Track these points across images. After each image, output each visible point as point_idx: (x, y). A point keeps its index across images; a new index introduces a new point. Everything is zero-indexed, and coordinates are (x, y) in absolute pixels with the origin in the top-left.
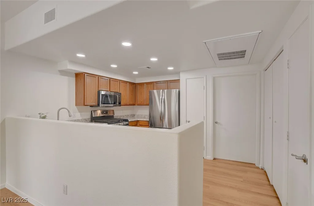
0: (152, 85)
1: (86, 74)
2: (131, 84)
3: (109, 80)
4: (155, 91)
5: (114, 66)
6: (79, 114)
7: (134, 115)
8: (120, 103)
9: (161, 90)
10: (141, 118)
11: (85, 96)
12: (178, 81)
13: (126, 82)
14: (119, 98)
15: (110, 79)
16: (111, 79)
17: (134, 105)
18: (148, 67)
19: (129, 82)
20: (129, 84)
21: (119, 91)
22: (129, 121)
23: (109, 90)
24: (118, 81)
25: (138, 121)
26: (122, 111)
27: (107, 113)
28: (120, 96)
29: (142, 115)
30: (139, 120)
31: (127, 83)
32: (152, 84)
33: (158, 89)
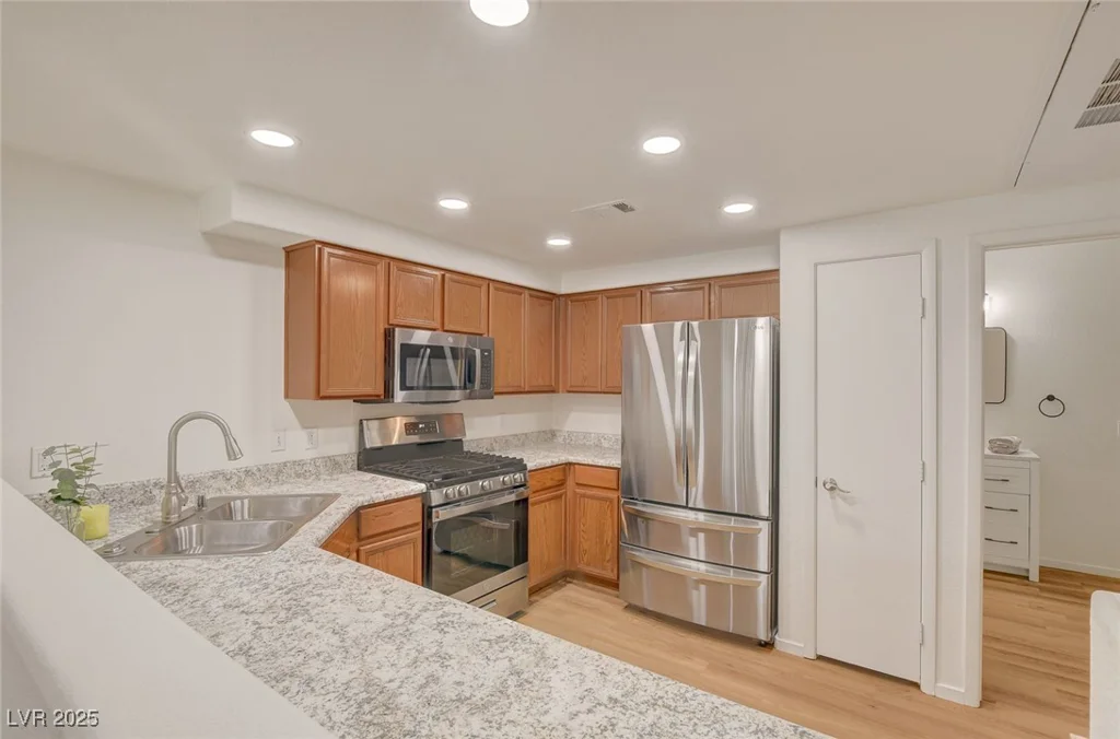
0: (634, 298)
1: (327, 250)
2: (538, 297)
3: (440, 278)
4: (648, 329)
5: (454, 205)
6: (302, 435)
7: (553, 434)
8: (486, 384)
9: (678, 325)
10: (584, 448)
11: (323, 357)
12: (769, 278)
13: (518, 289)
14: (482, 362)
15: (443, 276)
16: (447, 275)
17: (553, 392)
18: (622, 207)
19: (529, 289)
20: (531, 296)
21: (483, 329)
22: (530, 465)
23: (437, 324)
24: (481, 282)
25: (570, 464)
26: (498, 418)
27: (430, 429)
28: (489, 351)
29: (586, 435)
30: (572, 459)
31: (521, 294)
32: (634, 295)
33: (662, 317)
